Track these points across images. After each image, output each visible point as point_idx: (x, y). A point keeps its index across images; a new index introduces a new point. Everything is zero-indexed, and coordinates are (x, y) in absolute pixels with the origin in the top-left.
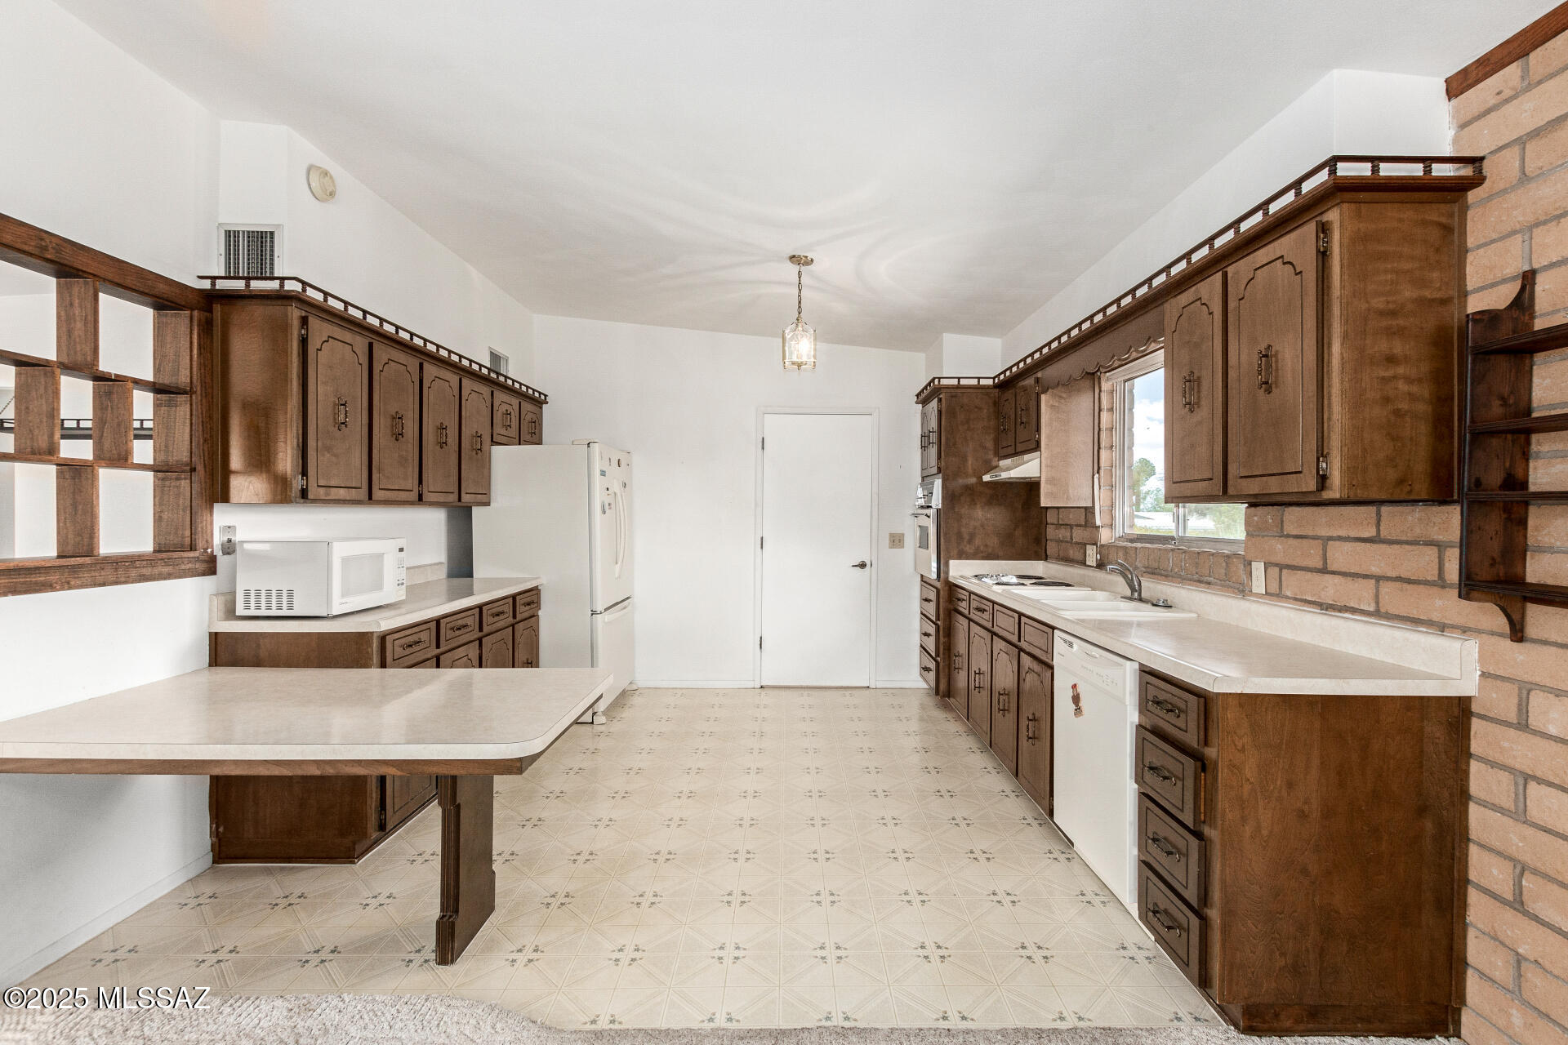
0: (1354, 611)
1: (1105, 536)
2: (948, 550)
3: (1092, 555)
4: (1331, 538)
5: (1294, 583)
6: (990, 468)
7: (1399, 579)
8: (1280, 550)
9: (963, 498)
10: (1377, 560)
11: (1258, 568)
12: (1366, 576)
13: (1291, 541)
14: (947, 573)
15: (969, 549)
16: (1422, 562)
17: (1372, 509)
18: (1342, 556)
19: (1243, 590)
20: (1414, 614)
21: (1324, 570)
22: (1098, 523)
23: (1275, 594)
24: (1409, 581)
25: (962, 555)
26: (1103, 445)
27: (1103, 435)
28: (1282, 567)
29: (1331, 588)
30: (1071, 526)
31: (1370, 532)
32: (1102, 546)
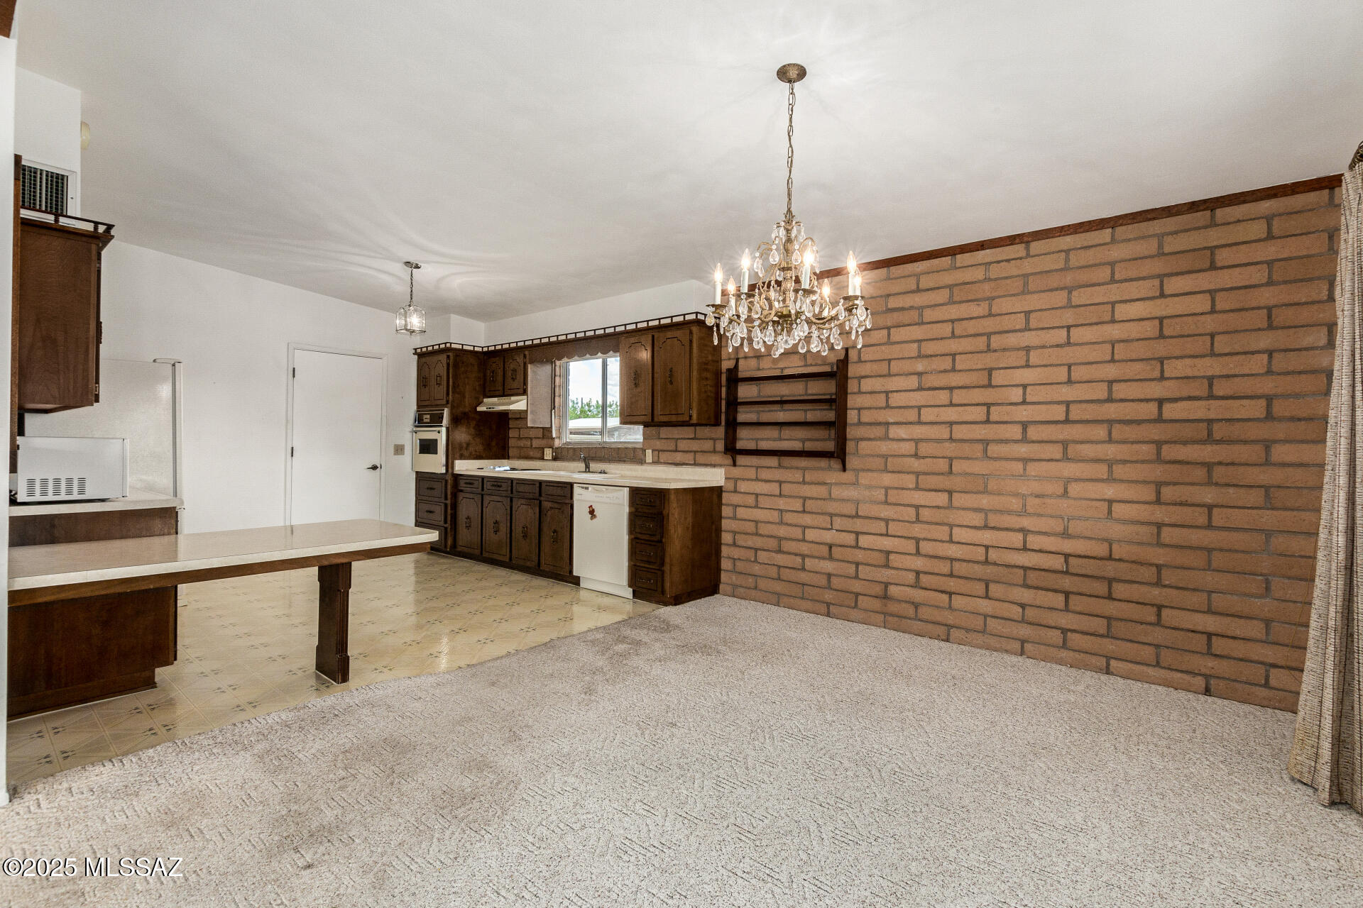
0: (687, 464)
1: (557, 443)
2: (453, 454)
3: (548, 453)
4: (678, 439)
5: (663, 457)
6: (480, 403)
7: (701, 451)
8: (658, 444)
9: (462, 421)
10: (695, 445)
11: (649, 452)
12: (691, 452)
13: (663, 441)
14: (453, 468)
15: (466, 453)
16: (708, 445)
17: (693, 428)
18: (682, 445)
19: (642, 462)
20: (706, 463)
21: (676, 451)
22: (554, 436)
23: (656, 462)
24: (705, 452)
25: (462, 457)
26: (557, 394)
27: (557, 389)
28: (659, 451)
29: (679, 457)
30: (531, 439)
31: (692, 436)
32: (557, 448)
